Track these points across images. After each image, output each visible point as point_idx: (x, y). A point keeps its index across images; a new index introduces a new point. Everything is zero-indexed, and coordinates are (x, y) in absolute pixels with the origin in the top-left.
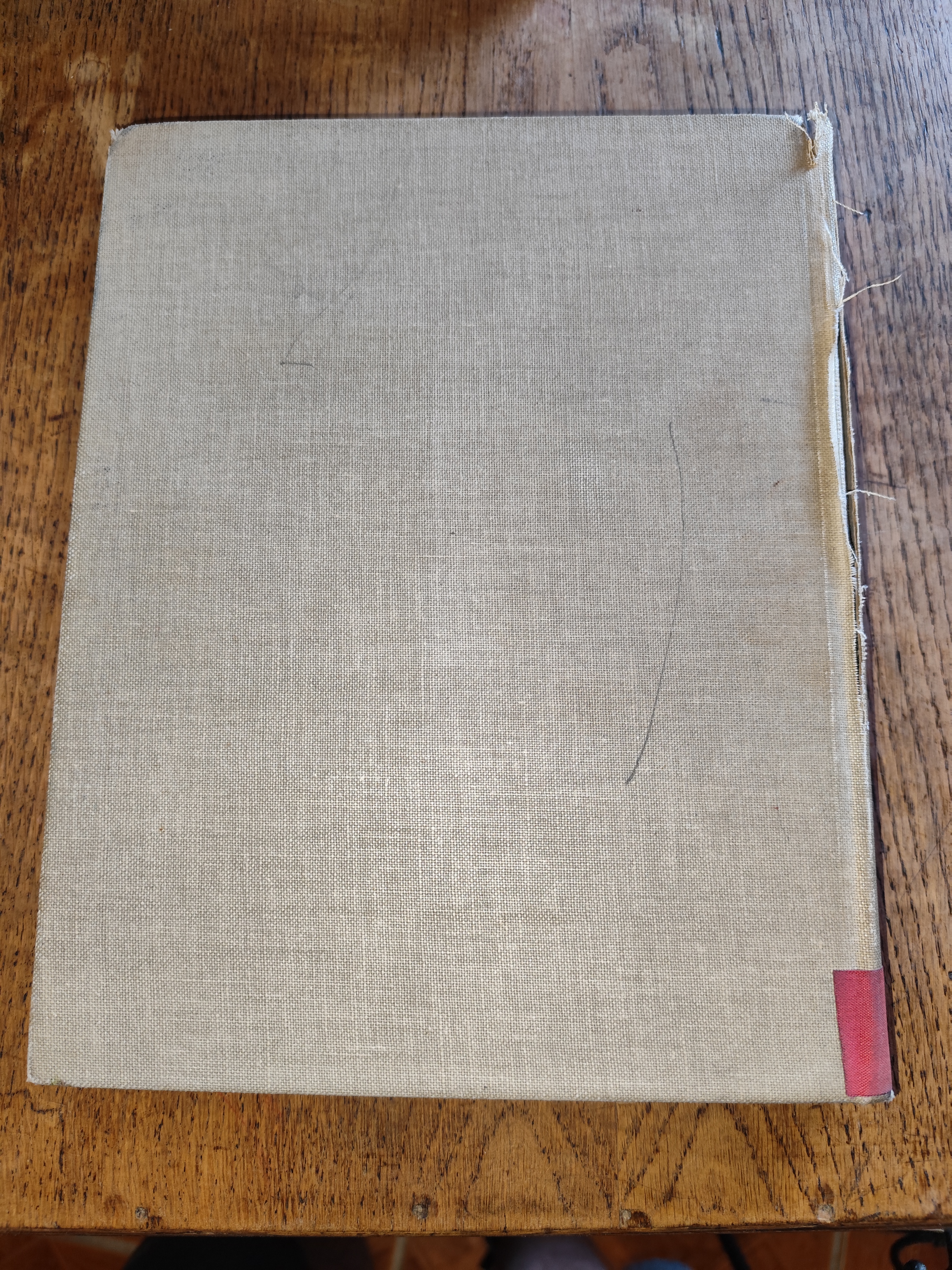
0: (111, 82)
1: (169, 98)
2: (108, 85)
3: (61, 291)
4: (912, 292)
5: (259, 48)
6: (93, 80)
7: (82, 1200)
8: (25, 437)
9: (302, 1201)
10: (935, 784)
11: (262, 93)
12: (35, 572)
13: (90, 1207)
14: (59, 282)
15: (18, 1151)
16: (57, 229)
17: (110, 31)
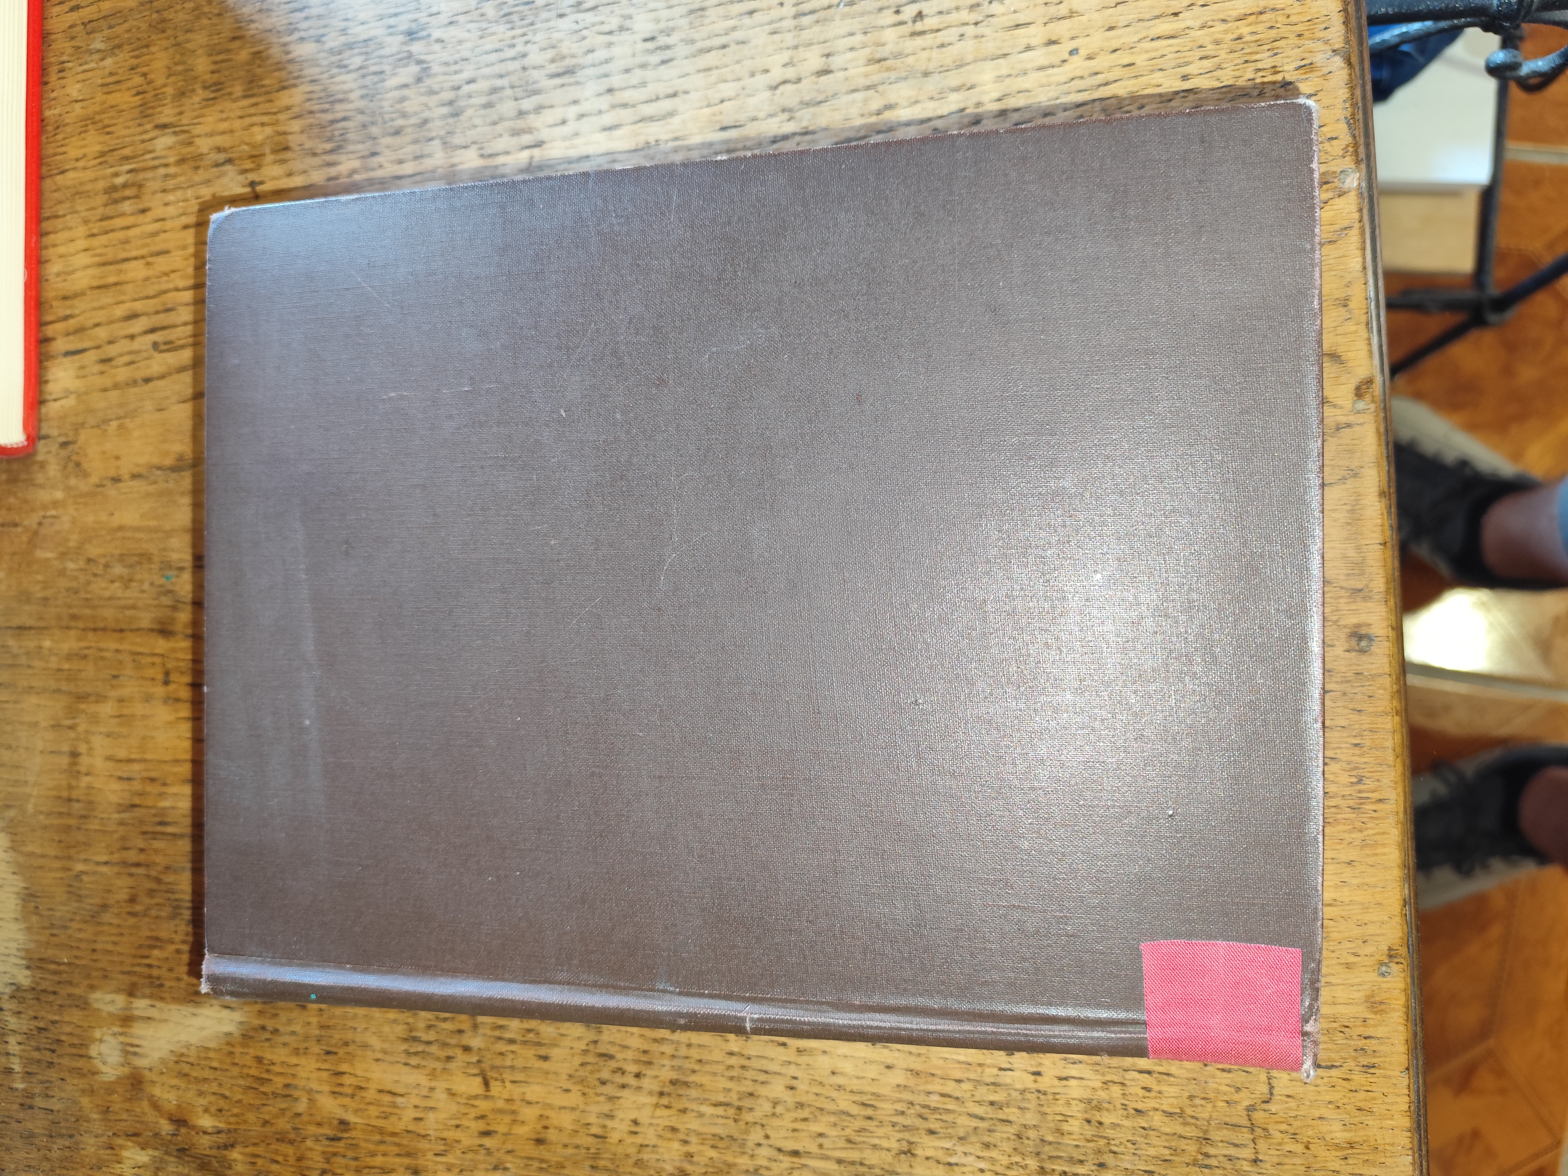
0: (121, 1026)
1: (139, 961)
2: (125, 1030)
3: (347, 1080)
4: (337, 133)
5: (86, 861)
6: (120, 1047)
7: (1373, 1041)
8: (507, 1119)
9: (1360, 781)
10: (862, 82)
11: (132, 856)
12: (657, 1106)
13: (1380, 1032)
14: (339, 1081)
15: (1320, 1118)
16: (280, 1085)
17: (67, 1029)
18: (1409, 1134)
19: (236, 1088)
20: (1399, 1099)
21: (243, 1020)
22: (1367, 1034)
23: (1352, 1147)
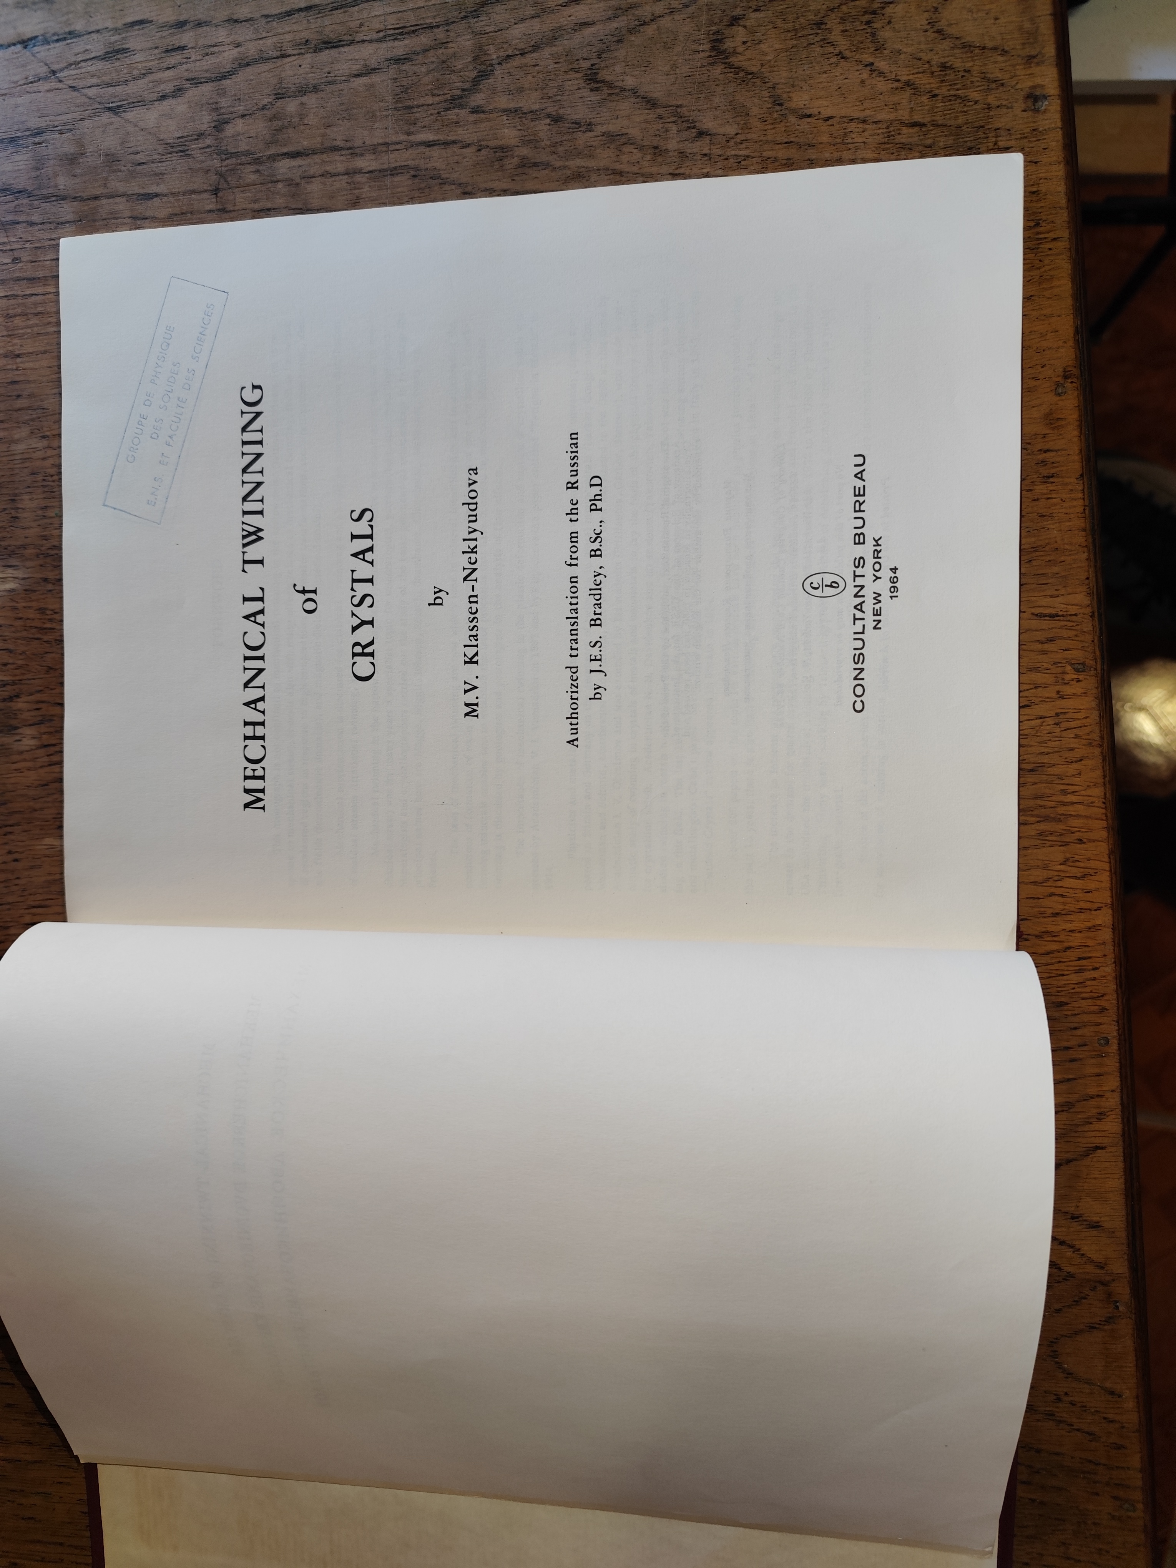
18: (1084, 533)
19: (19, 641)
20: (1075, 503)
21: (25, 576)
22: (1046, 447)
23: (1036, 551)
